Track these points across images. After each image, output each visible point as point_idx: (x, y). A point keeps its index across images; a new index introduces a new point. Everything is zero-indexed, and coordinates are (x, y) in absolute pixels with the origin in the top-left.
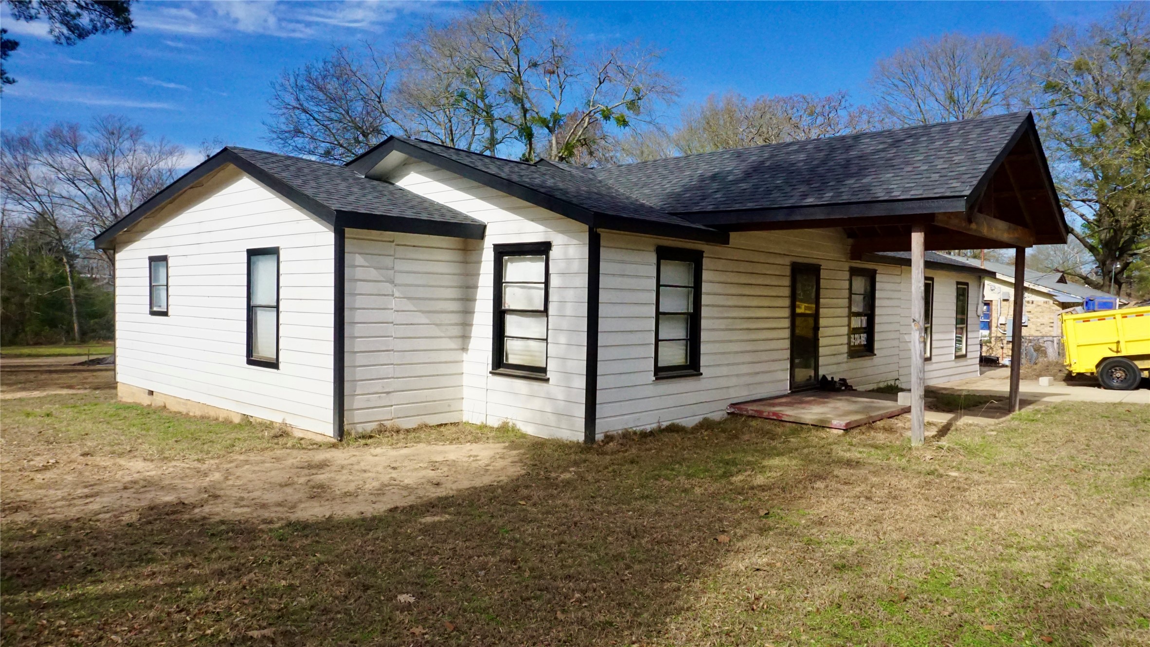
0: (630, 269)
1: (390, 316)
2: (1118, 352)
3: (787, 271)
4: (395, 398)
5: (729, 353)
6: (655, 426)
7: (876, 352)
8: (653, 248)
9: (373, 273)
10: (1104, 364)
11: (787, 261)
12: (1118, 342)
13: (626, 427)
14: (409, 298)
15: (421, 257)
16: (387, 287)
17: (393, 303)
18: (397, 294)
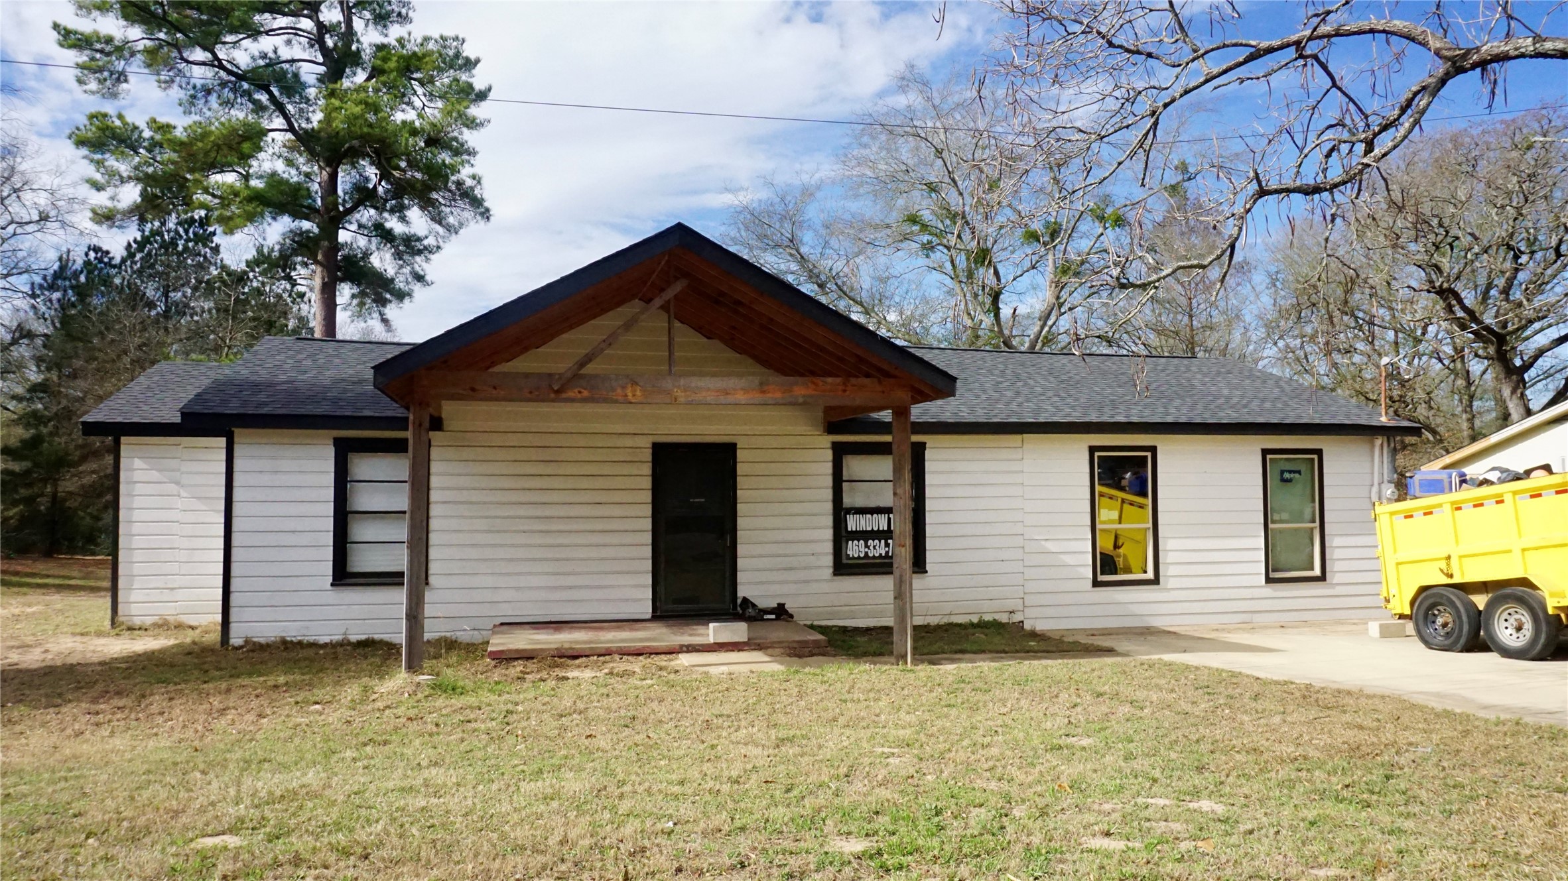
0: (285, 465)
1: (178, 515)
2: (1451, 576)
3: (647, 455)
4: (180, 595)
5: (496, 560)
6: (340, 638)
7: (928, 568)
8: (331, 442)
9: (155, 475)
10: (1424, 594)
11: (646, 443)
12: (1449, 558)
13: (283, 634)
14: (199, 498)
15: (209, 457)
16: (172, 488)
17: (179, 503)
18: (183, 494)
